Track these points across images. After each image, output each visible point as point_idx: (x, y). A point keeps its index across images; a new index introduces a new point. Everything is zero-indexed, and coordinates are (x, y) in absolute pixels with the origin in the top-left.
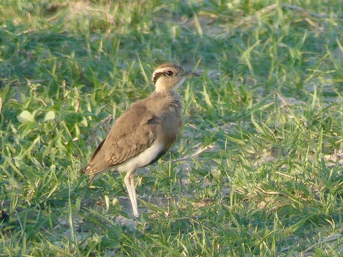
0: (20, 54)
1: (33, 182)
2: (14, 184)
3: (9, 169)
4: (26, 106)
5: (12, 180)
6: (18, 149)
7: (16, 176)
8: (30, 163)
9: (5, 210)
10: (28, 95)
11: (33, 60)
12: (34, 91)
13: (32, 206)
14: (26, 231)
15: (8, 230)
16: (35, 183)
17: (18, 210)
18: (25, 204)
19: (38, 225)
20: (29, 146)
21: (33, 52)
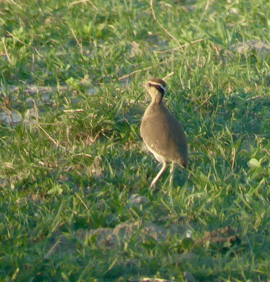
0: (249, 115)
1: (260, 214)
2: (245, 215)
4: (254, 155)
5: (243, 212)
6: (248, 188)
7: (246, 209)
8: (257, 199)
9: (238, 235)
10: (255, 146)
11: (260, 119)
12: (260, 143)
13: (259, 232)
14: (254, 251)
15: (240, 251)
16: (261, 214)
17: (249, 235)
18: (254, 230)
19: (263, 247)
20: (256, 186)
21: (260, 113)
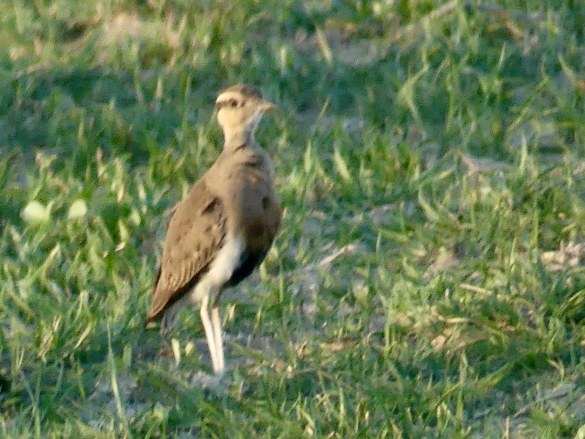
3: (10, 302)
